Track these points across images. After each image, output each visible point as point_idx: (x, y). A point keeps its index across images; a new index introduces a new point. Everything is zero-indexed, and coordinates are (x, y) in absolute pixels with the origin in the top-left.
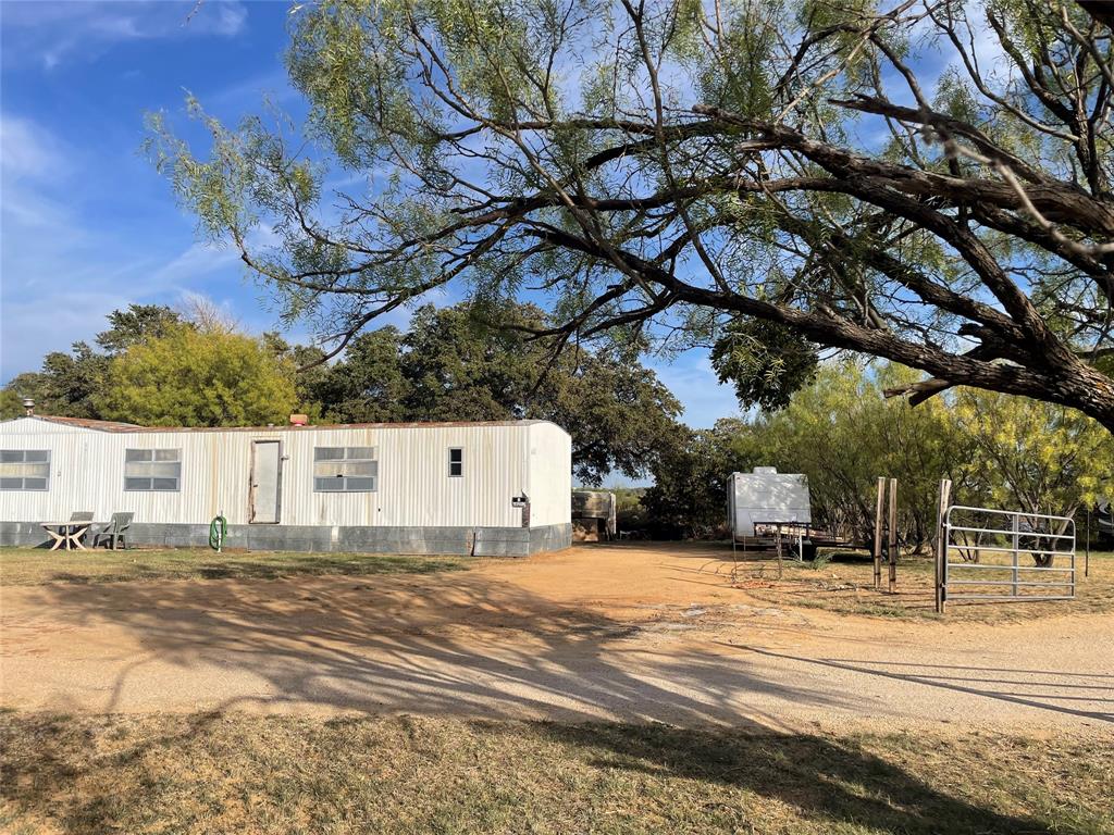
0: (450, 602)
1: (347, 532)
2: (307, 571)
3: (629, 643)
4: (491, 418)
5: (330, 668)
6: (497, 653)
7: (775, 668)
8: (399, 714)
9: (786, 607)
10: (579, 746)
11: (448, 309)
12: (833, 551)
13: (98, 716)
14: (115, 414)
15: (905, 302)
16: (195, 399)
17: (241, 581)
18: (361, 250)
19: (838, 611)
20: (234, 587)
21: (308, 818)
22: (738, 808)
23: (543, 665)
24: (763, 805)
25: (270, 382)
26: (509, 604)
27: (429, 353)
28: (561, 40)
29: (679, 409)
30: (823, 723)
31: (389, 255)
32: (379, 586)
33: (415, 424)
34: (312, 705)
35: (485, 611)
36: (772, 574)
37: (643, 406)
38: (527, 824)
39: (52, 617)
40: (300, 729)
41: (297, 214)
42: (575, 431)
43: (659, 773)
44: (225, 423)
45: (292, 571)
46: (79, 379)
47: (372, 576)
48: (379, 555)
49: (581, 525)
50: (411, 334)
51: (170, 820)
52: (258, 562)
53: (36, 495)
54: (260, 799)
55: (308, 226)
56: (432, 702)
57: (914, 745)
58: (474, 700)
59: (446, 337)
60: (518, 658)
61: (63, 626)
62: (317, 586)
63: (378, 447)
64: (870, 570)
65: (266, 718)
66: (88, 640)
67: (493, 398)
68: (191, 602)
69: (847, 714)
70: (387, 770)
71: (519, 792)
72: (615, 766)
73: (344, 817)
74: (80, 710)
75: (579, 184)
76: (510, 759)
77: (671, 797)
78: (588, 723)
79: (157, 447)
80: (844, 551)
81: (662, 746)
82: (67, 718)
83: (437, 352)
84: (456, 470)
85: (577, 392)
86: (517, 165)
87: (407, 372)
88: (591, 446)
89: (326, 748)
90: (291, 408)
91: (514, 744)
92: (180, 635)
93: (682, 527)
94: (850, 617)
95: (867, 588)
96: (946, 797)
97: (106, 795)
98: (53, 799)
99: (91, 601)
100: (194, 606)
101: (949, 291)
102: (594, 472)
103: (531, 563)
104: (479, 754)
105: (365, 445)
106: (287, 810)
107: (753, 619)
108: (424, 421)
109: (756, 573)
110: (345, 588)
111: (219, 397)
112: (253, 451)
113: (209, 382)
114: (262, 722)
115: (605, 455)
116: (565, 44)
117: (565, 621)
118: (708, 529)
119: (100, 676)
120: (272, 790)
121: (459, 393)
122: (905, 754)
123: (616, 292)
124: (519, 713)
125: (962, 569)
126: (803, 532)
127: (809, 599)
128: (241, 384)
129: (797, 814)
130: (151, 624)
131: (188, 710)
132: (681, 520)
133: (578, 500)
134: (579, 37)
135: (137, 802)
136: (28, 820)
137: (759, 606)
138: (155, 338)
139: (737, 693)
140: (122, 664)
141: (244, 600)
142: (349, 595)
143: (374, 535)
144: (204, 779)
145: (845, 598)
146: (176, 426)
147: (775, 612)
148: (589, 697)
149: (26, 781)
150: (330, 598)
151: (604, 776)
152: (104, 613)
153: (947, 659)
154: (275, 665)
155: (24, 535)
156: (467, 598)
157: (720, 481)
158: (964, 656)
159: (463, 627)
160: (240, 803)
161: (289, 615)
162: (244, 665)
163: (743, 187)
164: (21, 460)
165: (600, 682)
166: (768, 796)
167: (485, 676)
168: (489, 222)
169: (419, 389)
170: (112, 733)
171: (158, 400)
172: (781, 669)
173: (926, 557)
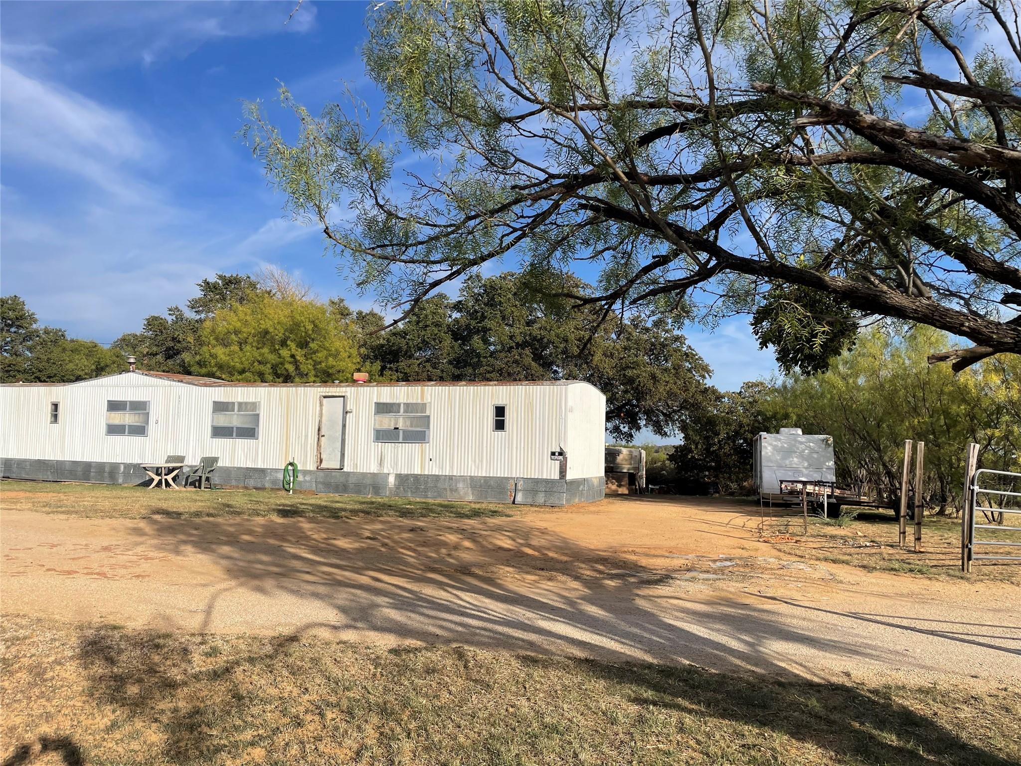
0: (495, 545)
1: (402, 479)
2: (368, 513)
3: (662, 590)
4: (531, 378)
5: (391, 601)
6: (539, 594)
7: (804, 619)
8: (454, 645)
9: (812, 562)
10: (619, 683)
11: (494, 278)
12: (857, 510)
13: (193, 635)
14: (204, 371)
15: (949, 271)
16: (272, 358)
17: (312, 520)
18: (427, 224)
19: (864, 567)
20: (306, 525)
21: (377, 735)
22: (773, 749)
23: (583, 607)
24: (798, 749)
25: (338, 344)
26: (549, 549)
27: (476, 319)
28: (618, 26)
29: (708, 372)
30: (854, 673)
31: (453, 228)
32: (432, 529)
33: (464, 383)
34: (376, 633)
35: (527, 555)
36: (798, 530)
37: (674, 368)
38: (574, 752)
39: (152, 546)
40: (367, 655)
41: (371, 191)
42: (608, 391)
43: (696, 713)
44: (297, 379)
45: (354, 512)
46: (174, 339)
47: (425, 519)
48: (430, 501)
49: (613, 478)
50: (460, 302)
51: (257, 730)
52: (325, 504)
53: (137, 440)
54: (334, 716)
55: (382, 202)
56: (483, 636)
57: (945, 697)
58: (520, 636)
59: (491, 303)
60: (558, 599)
61: (161, 555)
62: (379, 526)
63: (430, 403)
64: (895, 529)
65: (338, 644)
66: (182, 567)
67: (533, 360)
68: (269, 537)
69: (876, 666)
70: (445, 695)
71: (564, 722)
72: (655, 704)
73: (409, 736)
74: (178, 629)
75: (632, 161)
76: (556, 691)
77: (708, 735)
78: (627, 663)
79: (240, 400)
80: (867, 510)
81: (698, 687)
82: (167, 636)
83: (483, 317)
84: (500, 425)
85: (612, 355)
86: (573, 145)
87: (456, 336)
88: (624, 405)
89: (391, 673)
90: (354, 367)
91: (559, 678)
92: (259, 566)
93: (708, 483)
94: (876, 574)
95: (892, 546)
96: (977, 749)
97: (202, 705)
98: (157, 707)
99: (184, 533)
100: (272, 541)
101: (995, 261)
102: (626, 429)
103: (567, 512)
104: (527, 686)
105: (419, 401)
106: (359, 727)
107: (781, 572)
108: (470, 380)
109: (782, 528)
110: (402, 529)
111: (293, 356)
112: (321, 405)
113: (284, 343)
114: (334, 646)
115: (637, 414)
116: (621, 31)
117: (601, 567)
118: (734, 486)
119: (194, 600)
120: (345, 708)
121: (503, 355)
122: (936, 707)
123: (662, 261)
124: (562, 650)
125: (986, 530)
126: (828, 491)
127: (835, 554)
128: (311, 345)
129: (831, 758)
130: (236, 555)
131: (270, 633)
132: (707, 477)
133: (611, 455)
134: (636, 24)
135: (228, 713)
136: (136, 724)
137: (786, 560)
138: (238, 304)
139: (768, 642)
140: (212, 590)
141: (314, 537)
142: (406, 535)
143: (426, 483)
144: (286, 695)
145: (870, 555)
146: (255, 381)
147: (802, 566)
148: (626, 639)
149: (133, 690)
150: (388, 538)
151: (644, 712)
152: (195, 544)
153: (975, 617)
154: (343, 596)
155: (126, 474)
156: (510, 542)
157: (745, 440)
158: (991, 614)
159: (508, 569)
160: (317, 718)
161: (354, 551)
162: (316, 595)
163: (791, 161)
164: (125, 409)
165: (637, 625)
166: (802, 739)
167: (529, 615)
168: (545, 198)
169: (466, 351)
170: (206, 651)
171: (241, 358)
172: (810, 620)
173: (950, 518)
